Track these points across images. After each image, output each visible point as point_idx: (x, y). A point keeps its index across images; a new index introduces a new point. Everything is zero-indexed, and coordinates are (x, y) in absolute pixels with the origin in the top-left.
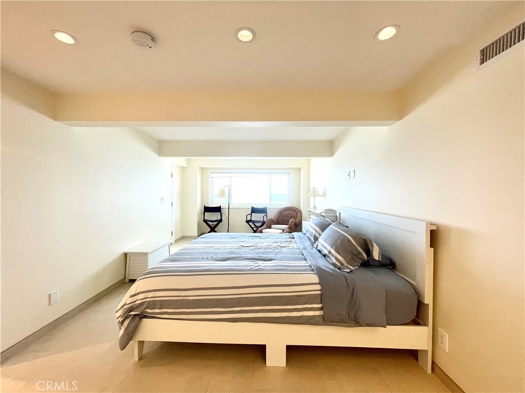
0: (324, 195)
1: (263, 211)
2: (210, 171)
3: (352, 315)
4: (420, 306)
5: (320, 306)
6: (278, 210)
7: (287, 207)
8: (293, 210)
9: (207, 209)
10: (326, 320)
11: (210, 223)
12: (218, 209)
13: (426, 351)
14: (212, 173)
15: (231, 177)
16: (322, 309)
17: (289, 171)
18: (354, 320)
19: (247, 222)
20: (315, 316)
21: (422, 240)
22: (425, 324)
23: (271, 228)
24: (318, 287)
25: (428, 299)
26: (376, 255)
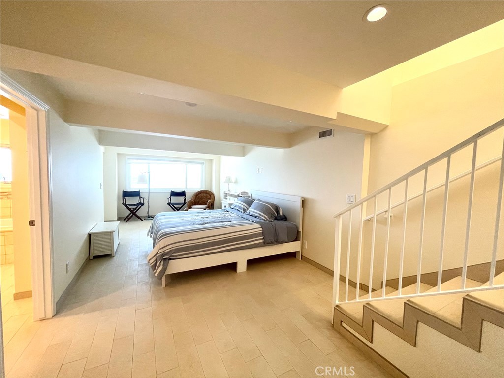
0: (236, 182)
1: (182, 194)
2: (127, 157)
3: (275, 239)
4: (298, 232)
5: (262, 237)
6: (194, 193)
7: (202, 191)
8: (207, 193)
9: (126, 194)
10: (266, 243)
11: (130, 207)
12: (137, 194)
13: (299, 251)
14: (129, 159)
15: (149, 164)
16: (263, 239)
17: (202, 161)
18: (277, 241)
19: (169, 204)
20: (260, 243)
21: (299, 204)
22: (299, 240)
23: (191, 208)
24: (261, 229)
25: (300, 230)
26: (281, 214)
